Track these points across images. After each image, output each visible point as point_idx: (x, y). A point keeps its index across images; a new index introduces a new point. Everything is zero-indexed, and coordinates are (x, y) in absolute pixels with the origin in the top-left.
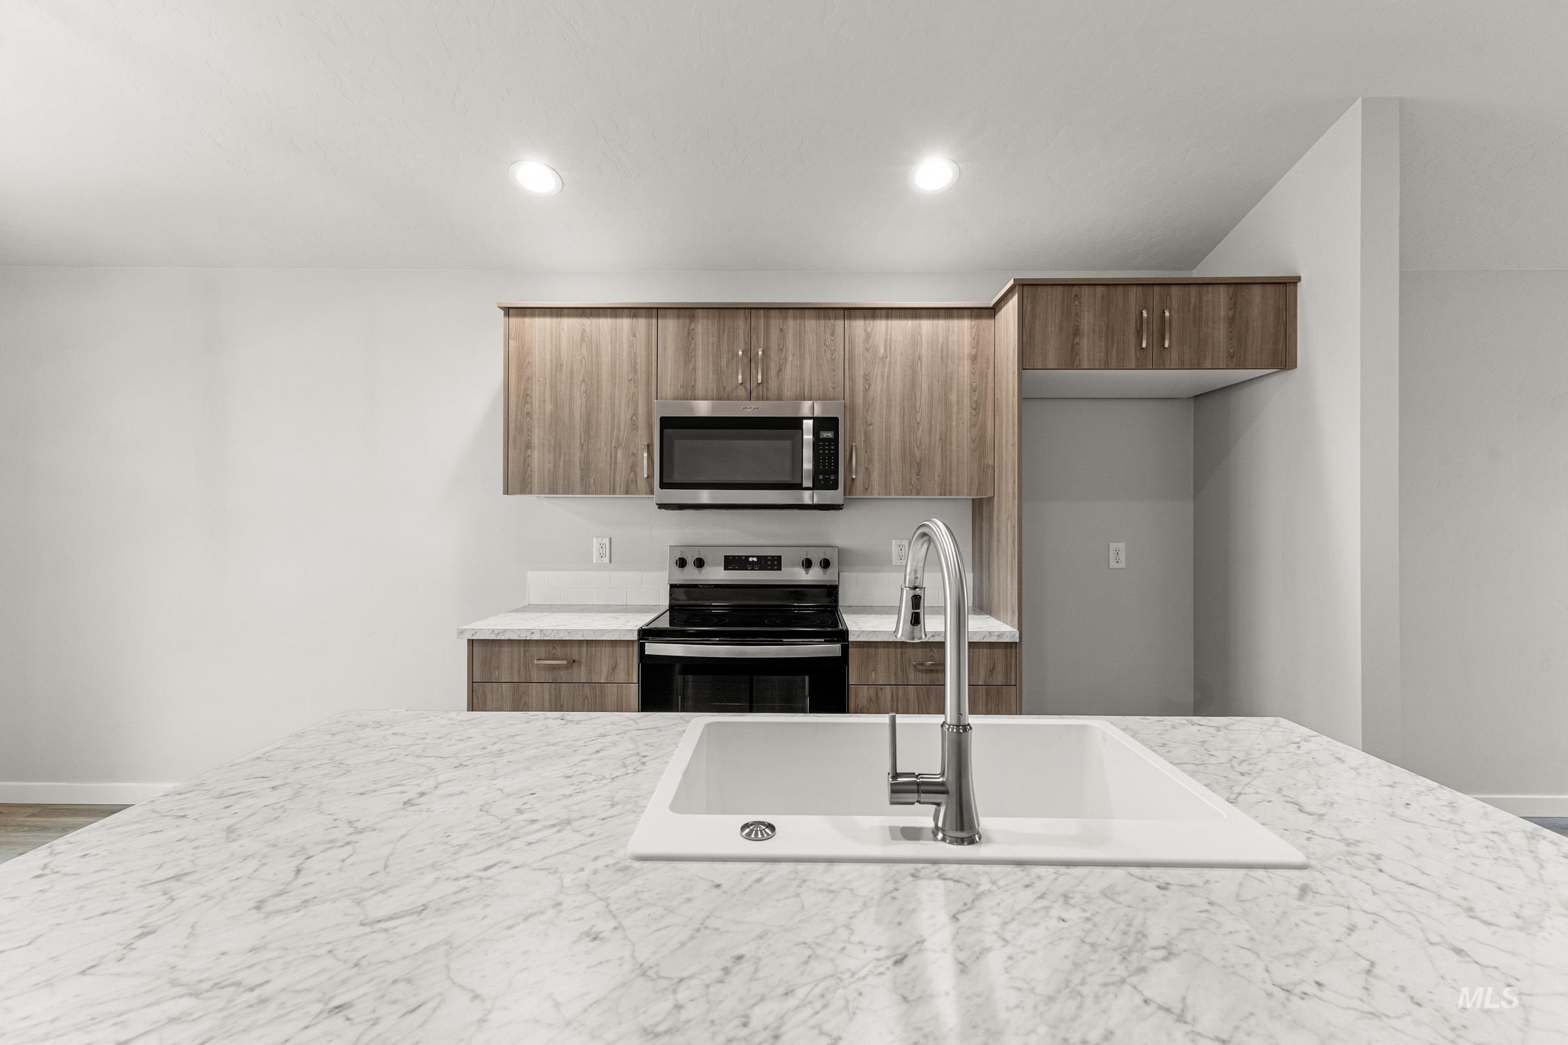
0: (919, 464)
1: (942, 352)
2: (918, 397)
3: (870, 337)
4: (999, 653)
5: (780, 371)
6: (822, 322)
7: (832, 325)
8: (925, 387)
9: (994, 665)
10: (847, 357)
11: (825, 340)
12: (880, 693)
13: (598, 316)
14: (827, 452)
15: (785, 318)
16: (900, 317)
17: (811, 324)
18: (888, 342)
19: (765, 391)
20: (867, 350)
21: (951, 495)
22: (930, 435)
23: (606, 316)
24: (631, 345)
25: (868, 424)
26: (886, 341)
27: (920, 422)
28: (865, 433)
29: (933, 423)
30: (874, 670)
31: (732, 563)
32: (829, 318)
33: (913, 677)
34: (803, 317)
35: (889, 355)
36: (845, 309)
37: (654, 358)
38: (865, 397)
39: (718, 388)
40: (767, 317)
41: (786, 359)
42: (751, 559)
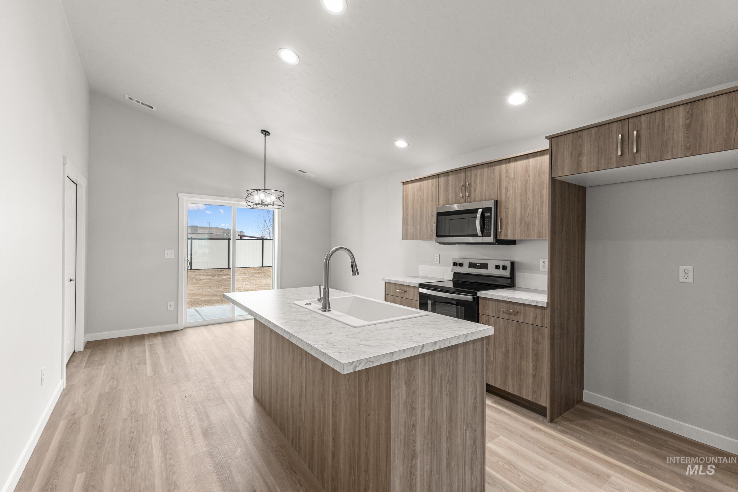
0: (528, 224)
1: (539, 172)
2: (528, 194)
3: (508, 171)
4: (539, 311)
5: (475, 190)
6: (490, 168)
7: (493, 169)
8: (531, 189)
9: (537, 316)
10: (499, 181)
11: (491, 176)
12: (490, 319)
13: (424, 180)
14: (487, 221)
15: (477, 169)
16: (520, 160)
17: (486, 170)
18: (515, 172)
19: (470, 199)
20: (507, 177)
21: (543, 238)
22: (533, 211)
23: (425, 180)
24: (432, 189)
25: (507, 208)
26: (514, 171)
27: (528, 205)
28: (506, 212)
29: (534, 205)
30: (488, 309)
31: (472, 265)
32: (492, 166)
33: (502, 315)
34: (483, 168)
35: (515, 178)
36: (498, 161)
37: (438, 192)
38: (506, 197)
39: (455, 200)
40: (471, 171)
41: (477, 186)
42: (478, 264)
